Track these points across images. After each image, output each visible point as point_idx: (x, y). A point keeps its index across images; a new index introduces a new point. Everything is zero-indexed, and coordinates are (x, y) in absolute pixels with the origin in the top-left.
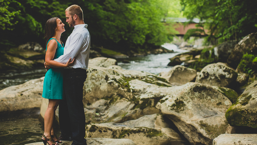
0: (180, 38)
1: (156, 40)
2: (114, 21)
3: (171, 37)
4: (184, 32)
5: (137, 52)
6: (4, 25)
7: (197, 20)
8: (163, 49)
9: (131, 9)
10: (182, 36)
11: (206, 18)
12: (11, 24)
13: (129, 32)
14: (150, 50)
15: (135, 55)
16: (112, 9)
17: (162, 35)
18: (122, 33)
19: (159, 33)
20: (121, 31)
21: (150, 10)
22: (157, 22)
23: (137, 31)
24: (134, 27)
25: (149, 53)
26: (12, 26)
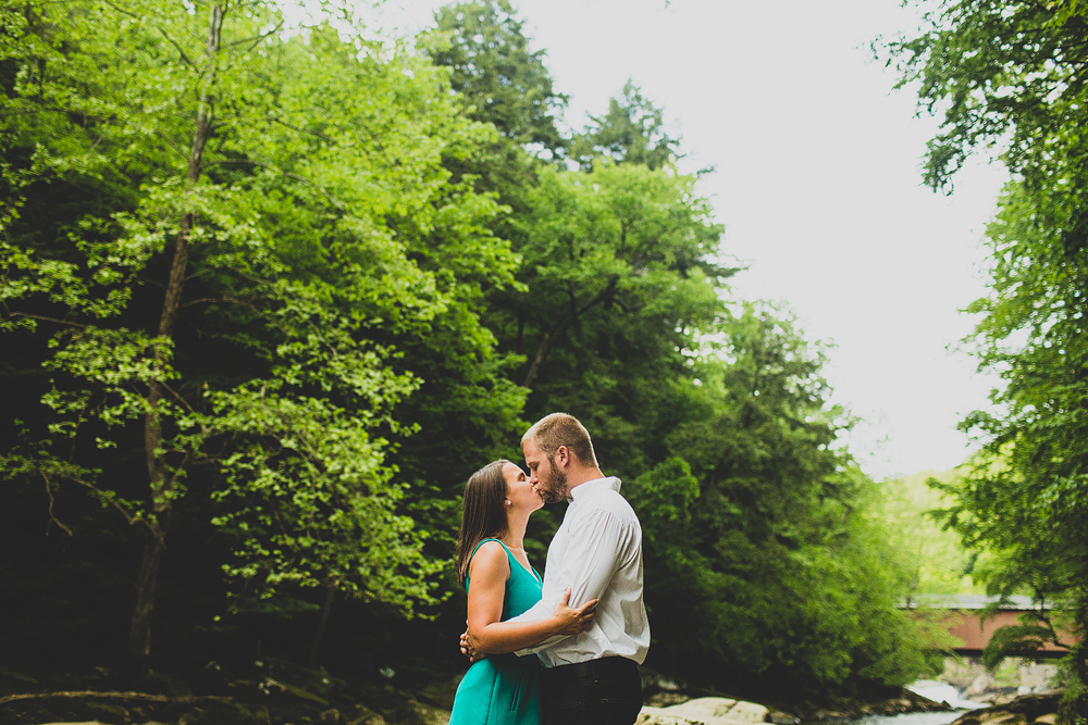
0: (966, 660)
1: (888, 667)
2: (747, 602)
3: (935, 659)
4: (982, 642)
5: (828, 706)
6: (409, 603)
7: (1023, 599)
8: (913, 697)
9: (800, 567)
10: (973, 654)
11: (1057, 589)
12: (432, 601)
13: (796, 640)
14: (869, 702)
15: (821, 715)
16: (740, 566)
17: (904, 651)
18: (773, 641)
19: (895, 644)
20: (771, 638)
21: (863, 569)
22: (888, 609)
23: (824, 634)
24: (814, 622)
25: (866, 709)
26: (435, 606)
